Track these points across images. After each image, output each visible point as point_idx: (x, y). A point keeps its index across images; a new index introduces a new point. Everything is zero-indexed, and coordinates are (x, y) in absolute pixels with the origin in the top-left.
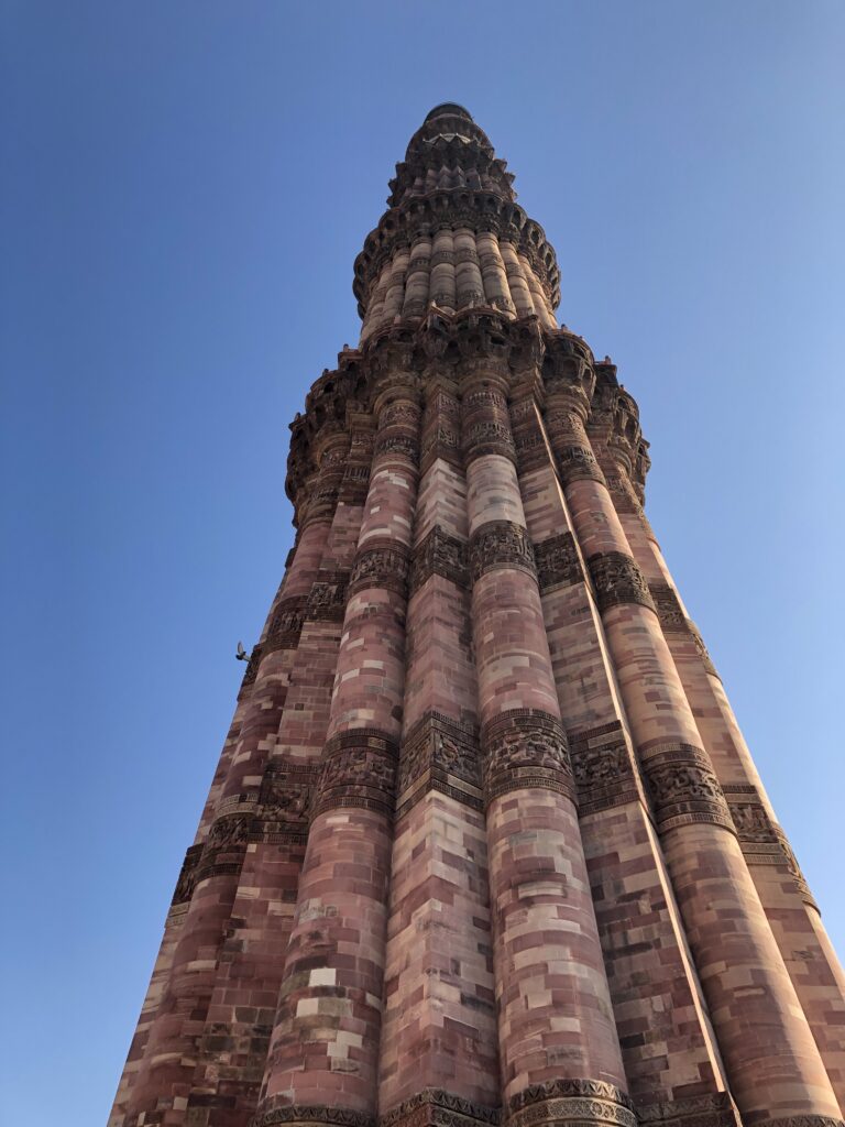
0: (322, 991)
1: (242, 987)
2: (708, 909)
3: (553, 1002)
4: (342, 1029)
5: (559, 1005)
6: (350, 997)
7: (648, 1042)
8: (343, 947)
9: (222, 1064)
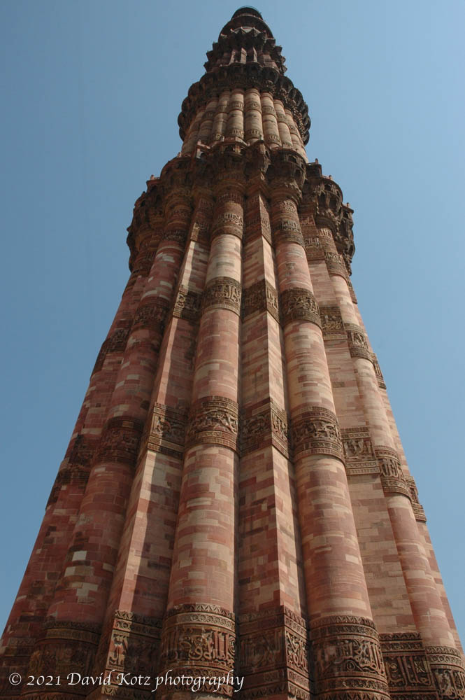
0: (78, 563)
2: (310, 505)
3: (192, 563)
4: (87, 582)
5: (194, 566)
6: (93, 566)
7: (252, 581)
8: (92, 539)
9: (38, 600)
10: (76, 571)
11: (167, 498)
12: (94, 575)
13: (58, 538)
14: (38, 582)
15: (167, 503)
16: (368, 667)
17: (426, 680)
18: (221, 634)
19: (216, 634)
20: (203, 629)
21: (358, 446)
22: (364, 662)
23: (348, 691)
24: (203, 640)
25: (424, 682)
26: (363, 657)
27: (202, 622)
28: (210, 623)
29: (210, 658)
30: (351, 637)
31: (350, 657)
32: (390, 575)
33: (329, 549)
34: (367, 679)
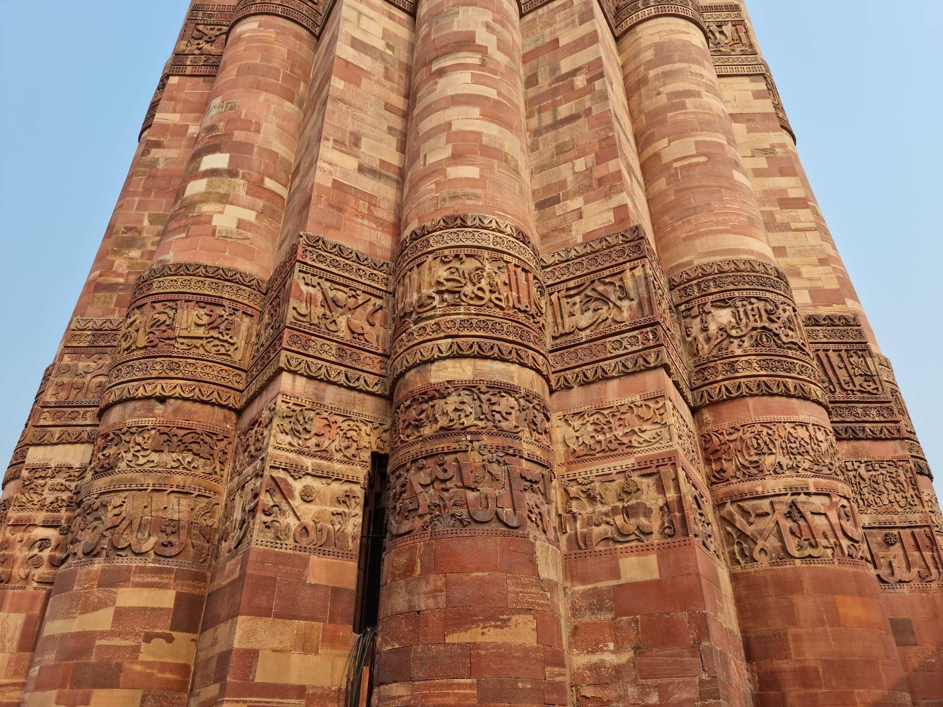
0: (213, 173)
1: (156, 196)
2: (659, 94)
3: (453, 154)
4: (231, 204)
5: (457, 157)
6: (244, 178)
7: (564, 200)
8: (239, 136)
9: (131, 258)
10: (209, 185)
11: (386, 68)
12: (247, 194)
13: (166, 159)
14: (129, 229)
15: (387, 77)
16: (795, 344)
17: (873, 386)
18: (519, 269)
19: (511, 266)
20: (486, 256)
21: (722, 32)
22: (787, 336)
23: (764, 379)
24: (488, 274)
25: (868, 389)
26: (785, 327)
27: (484, 244)
28: (498, 247)
29: (503, 304)
30: (760, 294)
31: (762, 324)
32: (793, 227)
33: (703, 159)
34: (795, 361)
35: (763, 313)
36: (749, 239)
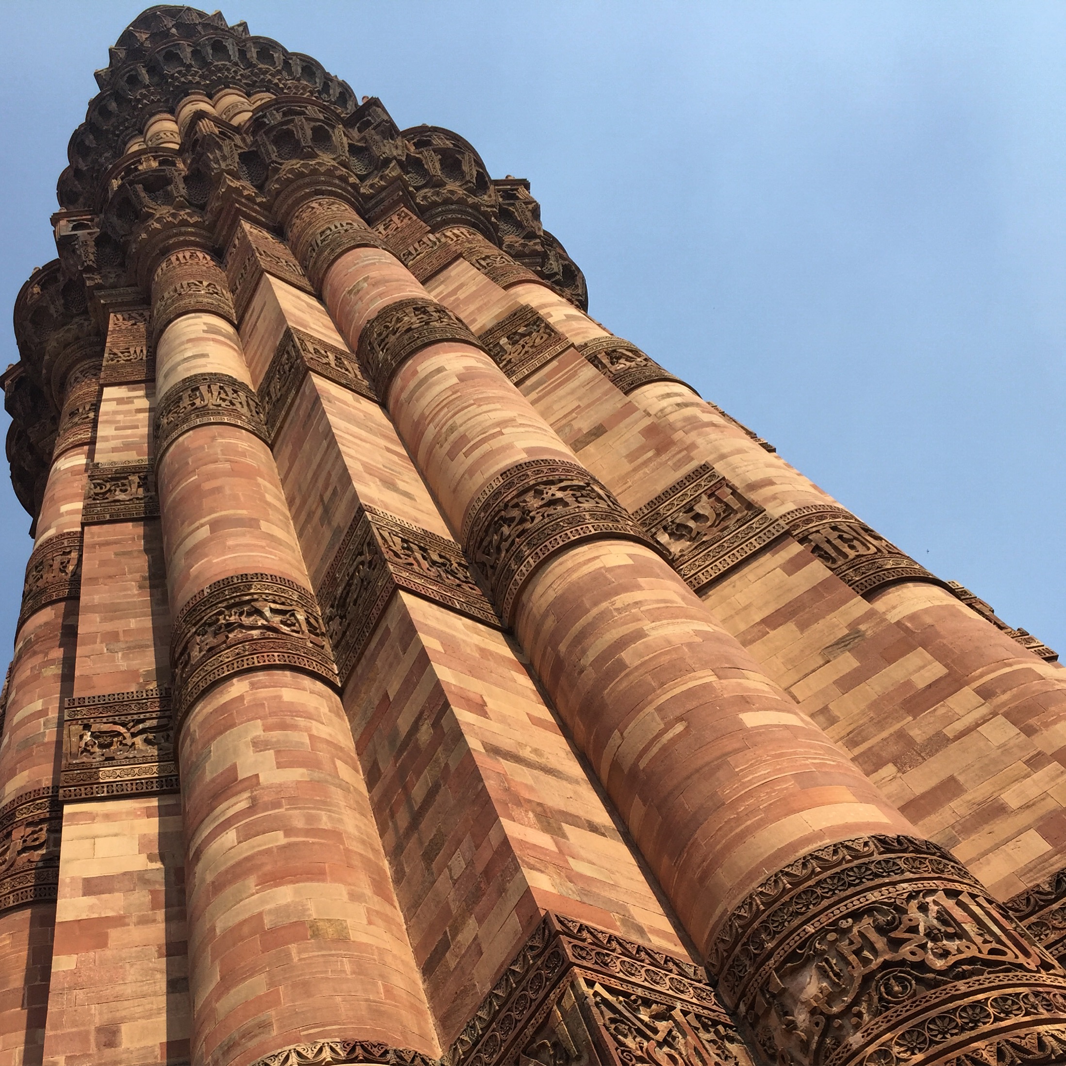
16: (972, 961)
22: (945, 954)
26: (935, 939)
30: (856, 903)
31: (880, 960)
32: (951, 736)
33: (679, 728)
34: (981, 997)
35: (873, 936)
36: (805, 814)
